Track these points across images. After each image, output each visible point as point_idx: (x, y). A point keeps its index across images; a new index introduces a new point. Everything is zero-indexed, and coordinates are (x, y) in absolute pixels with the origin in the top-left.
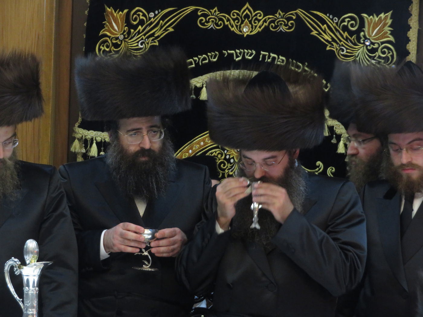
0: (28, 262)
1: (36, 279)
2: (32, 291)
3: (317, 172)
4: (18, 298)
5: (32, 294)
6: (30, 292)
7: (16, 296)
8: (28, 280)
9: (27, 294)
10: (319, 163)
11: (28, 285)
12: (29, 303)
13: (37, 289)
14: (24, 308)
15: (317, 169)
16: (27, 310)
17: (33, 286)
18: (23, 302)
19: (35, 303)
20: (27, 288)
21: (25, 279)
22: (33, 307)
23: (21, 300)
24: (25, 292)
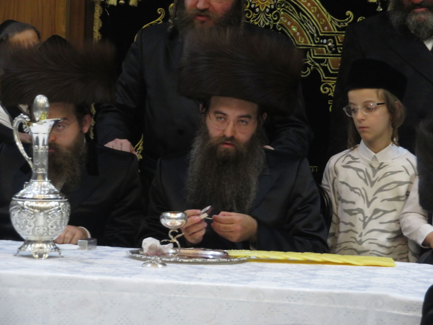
0: (37, 119)
1: (46, 137)
2: (42, 149)
3: (347, 22)
4: (27, 157)
5: (42, 153)
6: (40, 151)
7: (25, 155)
8: (37, 138)
9: (37, 153)
10: (349, 13)
11: (37, 143)
12: (38, 162)
13: (47, 147)
14: (33, 168)
15: (347, 19)
16: (36, 170)
17: (43, 145)
18: (32, 160)
19: (45, 162)
20: (36, 146)
21: (35, 136)
22: (43, 166)
23: (30, 158)
24: (34, 151)
